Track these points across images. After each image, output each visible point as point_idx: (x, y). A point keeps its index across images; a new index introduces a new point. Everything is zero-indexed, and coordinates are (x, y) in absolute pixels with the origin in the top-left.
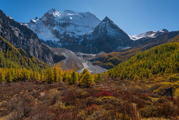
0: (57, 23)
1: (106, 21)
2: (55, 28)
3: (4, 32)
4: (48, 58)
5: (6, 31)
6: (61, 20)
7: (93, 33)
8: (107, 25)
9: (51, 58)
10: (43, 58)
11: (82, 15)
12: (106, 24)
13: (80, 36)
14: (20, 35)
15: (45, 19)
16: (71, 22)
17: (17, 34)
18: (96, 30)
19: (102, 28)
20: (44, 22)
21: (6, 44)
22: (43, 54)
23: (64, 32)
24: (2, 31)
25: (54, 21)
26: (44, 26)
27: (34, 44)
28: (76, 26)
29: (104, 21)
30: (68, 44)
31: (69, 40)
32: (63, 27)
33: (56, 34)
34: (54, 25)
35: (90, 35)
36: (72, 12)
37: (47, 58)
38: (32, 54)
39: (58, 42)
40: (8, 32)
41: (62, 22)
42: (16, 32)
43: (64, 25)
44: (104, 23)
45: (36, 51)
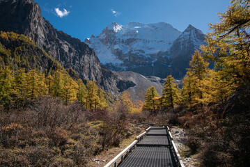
0: (119, 39)
1: (190, 30)
2: (116, 47)
3: (47, 44)
4: (110, 84)
5: (51, 44)
6: (124, 35)
7: (171, 48)
8: (192, 36)
9: (115, 85)
10: (102, 84)
11: (153, 26)
12: (190, 35)
13: (152, 55)
14: (70, 50)
15: (103, 36)
16: (138, 37)
17: (66, 48)
18: (176, 45)
19: (184, 41)
20: (102, 41)
21: (49, 61)
22: (102, 78)
23: (129, 50)
24: (45, 44)
25: (115, 37)
26: (102, 45)
27: (89, 62)
28: (145, 41)
29: (186, 31)
30: (135, 67)
31: (137, 61)
32: (128, 44)
33: (119, 54)
34: (115, 43)
35: (167, 52)
36: (139, 25)
37: (108, 84)
38: (86, 78)
39: (121, 65)
40: (53, 45)
41: (125, 38)
42: (65, 46)
43: (129, 42)
44: (188, 33)
45: (92, 74)
